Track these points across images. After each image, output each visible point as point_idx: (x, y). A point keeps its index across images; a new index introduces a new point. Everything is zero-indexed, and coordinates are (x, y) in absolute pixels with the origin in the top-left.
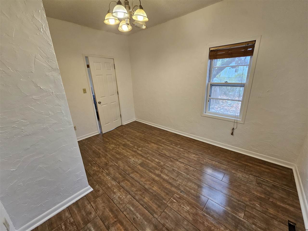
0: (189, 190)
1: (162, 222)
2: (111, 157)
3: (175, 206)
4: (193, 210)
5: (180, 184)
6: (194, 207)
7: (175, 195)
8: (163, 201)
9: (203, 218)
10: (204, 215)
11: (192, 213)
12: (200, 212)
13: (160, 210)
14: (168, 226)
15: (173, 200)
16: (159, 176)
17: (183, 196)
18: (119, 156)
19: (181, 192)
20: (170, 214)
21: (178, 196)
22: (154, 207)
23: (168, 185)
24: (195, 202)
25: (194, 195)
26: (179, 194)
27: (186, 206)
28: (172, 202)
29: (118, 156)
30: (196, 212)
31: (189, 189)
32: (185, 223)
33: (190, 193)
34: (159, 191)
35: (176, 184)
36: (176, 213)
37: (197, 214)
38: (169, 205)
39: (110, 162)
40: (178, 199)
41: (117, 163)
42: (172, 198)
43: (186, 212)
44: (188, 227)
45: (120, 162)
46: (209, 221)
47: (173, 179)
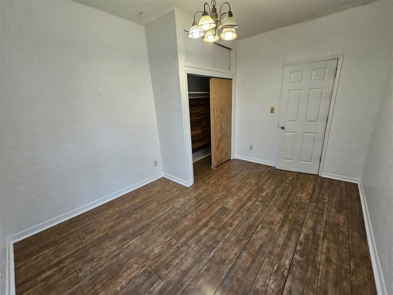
0: (180, 257)
1: (150, 229)
3: (161, 239)
4: (153, 256)
5: (190, 247)
6: (156, 258)
7: (174, 241)
8: (170, 230)
9: (142, 264)
10: (144, 267)
11: (150, 254)
12: (148, 263)
13: (160, 228)
14: (146, 233)
15: (170, 238)
16: (205, 225)
17: (172, 249)
19: (178, 247)
20: (155, 234)
21: (173, 243)
22: (165, 223)
23: (190, 234)
24: (161, 261)
25: (171, 261)
26: (175, 244)
27: (159, 250)
28: (167, 237)
30: (149, 258)
31: (182, 258)
32: (143, 247)
33: (175, 258)
34: (182, 226)
35: (190, 243)
36: (154, 240)
37: (147, 259)
38: (164, 235)
40: (169, 243)
42: (171, 237)
43: (153, 249)
44: (139, 248)
46: (136, 271)
47: (200, 241)
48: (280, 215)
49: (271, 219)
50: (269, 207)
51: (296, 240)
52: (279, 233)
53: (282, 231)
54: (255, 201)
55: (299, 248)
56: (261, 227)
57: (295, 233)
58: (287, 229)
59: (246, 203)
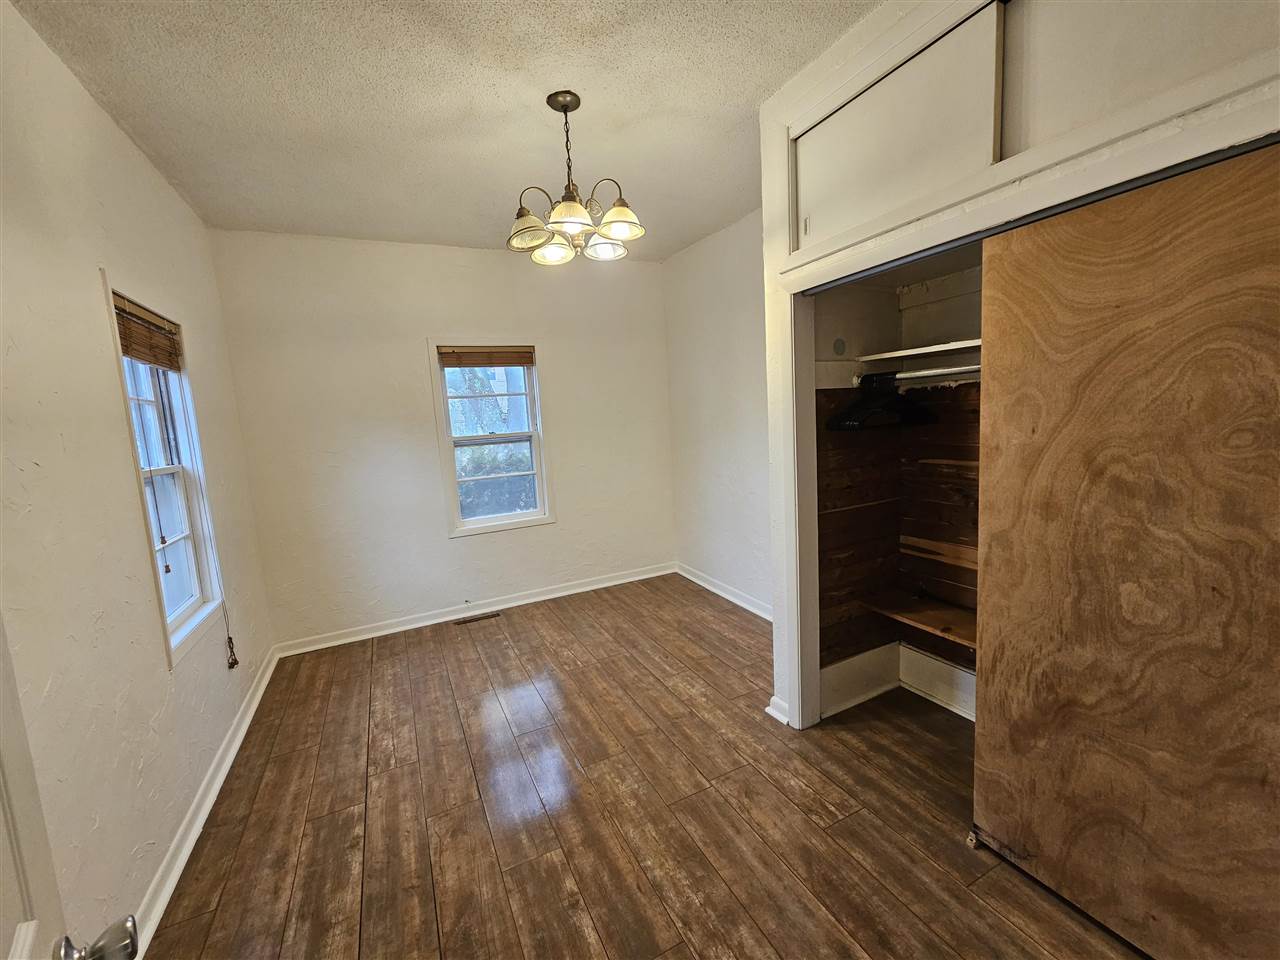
2: (730, 831)
18: (688, 827)
29: (695, 831)
39: (733, 801)
41: (698, 785)
45: (685, 787)
48: (450, 880)
49: (466, 840)
50: (507, 879)
51: (369, 842)
52: (420, 824)
53: (416, 834)
54: (569, 855)
55: (359, 830)
56: (472, 798)
57: (379, 859)
58: (404, 854)
59: (584, 820)
